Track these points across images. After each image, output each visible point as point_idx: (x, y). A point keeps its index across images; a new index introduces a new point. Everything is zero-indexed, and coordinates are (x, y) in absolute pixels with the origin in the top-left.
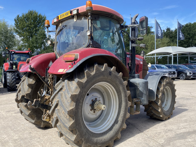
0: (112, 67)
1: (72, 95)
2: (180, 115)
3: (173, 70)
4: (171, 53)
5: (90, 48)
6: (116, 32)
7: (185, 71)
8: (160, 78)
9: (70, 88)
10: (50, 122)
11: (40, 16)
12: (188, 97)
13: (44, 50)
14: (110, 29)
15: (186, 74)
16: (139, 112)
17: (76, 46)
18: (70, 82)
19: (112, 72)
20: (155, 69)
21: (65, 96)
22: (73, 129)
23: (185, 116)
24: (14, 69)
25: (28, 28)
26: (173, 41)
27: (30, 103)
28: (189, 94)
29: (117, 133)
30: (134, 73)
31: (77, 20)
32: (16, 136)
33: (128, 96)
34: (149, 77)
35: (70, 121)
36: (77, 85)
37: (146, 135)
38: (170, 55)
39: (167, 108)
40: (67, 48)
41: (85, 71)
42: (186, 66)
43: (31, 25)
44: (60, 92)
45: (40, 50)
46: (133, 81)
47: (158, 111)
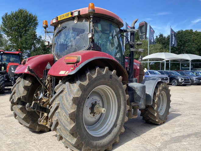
0: (112, 71)
1: (73, 98)
2: (174, 119)
3: (165, 76)
4: (164, 59)
5: (91, 51)
6: (115, 35)
7: (177, 77)
8: (157, 83)
9: (71, 91)
10: (47, 125)
11: (30, 15)
12: (180, 103)
13: (34, 52)
14: (110, 32)
15: (178, 80)
16: (137, 116)
18: (71, 84)
19: (113, 76)
20: (148, 75)
21: (67, 98)
22: (73, 133)
23: (179, 120)
24: (2, 70)
25: (17, 27)
26: (165, 47)
27: (28, 105)
28: (181, 100)
29: (115, 137)
30: (132, 78)
31: (77, 21)
32: (9, 140)
33: (127, 99)
34: (146, 82)
35: (71, 124)
36: (78, 87)
37: (143, 138)
38: (163, 61)
39: (162, 112)
41: (87, 74)
42: (178, 72)
43: (21, 24)
44: (60, 95)
45: (29, 51)
46: (131, 85)
47: (154, 116)
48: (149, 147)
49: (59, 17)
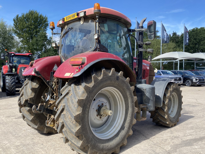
0: (119, 72)
1: (78, 100)
2: (186, 122)
3: (179, 76)
4: (177, 59)
5: (97, 52)
6: (123, 35)
7: (191, 77)
8: (167, 84)
9: (76, 93)
10: (54, 128)
11: (41, 16)
12: (194, 104)
13: (45, 53)
14: (117, 32)
15: (192, 80)
16: (146, 119)
17: (82, 50)
18: (76, 86)
19: (120, 77)
20: (161, 75)
21: (72, 101)
22: (79, 135)
23: (191, 123)
24: (13, 72)
25: (27, 29)
26: (179, 46)
27: (34, 107)
28: (195, 101)
29: (123, 140)
30: (141, 79)
31: (84, 22)
32: (18, 141)
33: (135, 101)
34: (156, 83)
35: (76, 126)
36: (84, 90)
37: (152, 141)
38: (176, 60)
39: (173, 115)
40: (73, 51)
41: (93, 76)
42: (192, 72)
43: (31, 26)
44: (66, 97)
45: (40, 52)
46: (140, 86)
47: (164, 118)
48: (158, 150)
49: (65, 18)
